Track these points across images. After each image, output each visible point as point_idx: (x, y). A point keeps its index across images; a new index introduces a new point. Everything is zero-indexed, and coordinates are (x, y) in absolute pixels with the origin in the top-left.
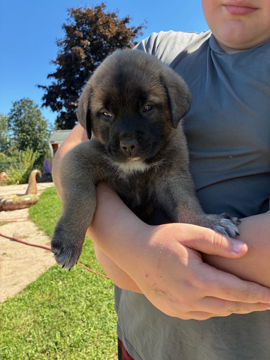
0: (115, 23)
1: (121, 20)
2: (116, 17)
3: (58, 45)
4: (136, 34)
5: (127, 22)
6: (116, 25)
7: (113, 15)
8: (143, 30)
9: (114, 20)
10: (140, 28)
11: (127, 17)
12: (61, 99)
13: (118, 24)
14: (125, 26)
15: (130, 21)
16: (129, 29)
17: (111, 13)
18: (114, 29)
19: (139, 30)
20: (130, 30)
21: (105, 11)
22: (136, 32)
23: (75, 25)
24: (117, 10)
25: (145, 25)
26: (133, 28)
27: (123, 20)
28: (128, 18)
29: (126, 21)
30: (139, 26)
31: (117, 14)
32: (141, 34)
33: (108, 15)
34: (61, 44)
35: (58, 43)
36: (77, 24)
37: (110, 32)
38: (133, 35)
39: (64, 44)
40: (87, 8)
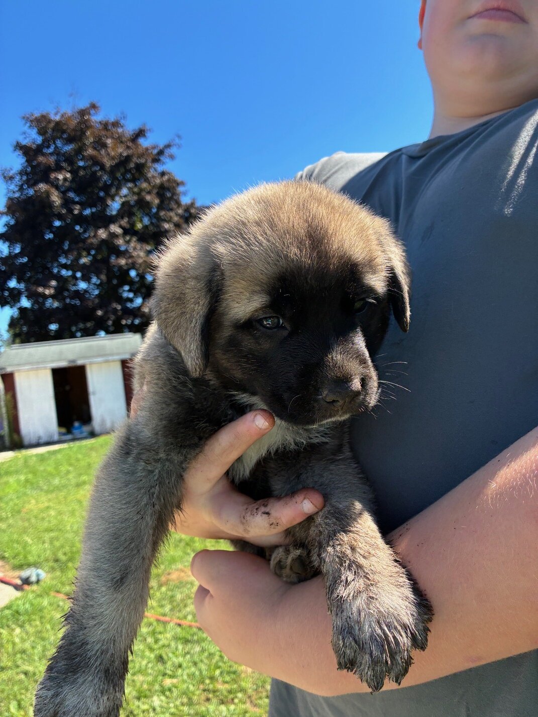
0: (119, 138)
1: (131, 133)
2: (122, 127)
3: (6, 181)
4: (162, 158)
5: (141, 137)
6: (121, 142)
7: (116, 124)
8: (173, 150)
9: (118, 133)
10: (168, 146)
11: (142, 128)
12: (19, 282)
13: (124, 139)
14: (139, 144)
15: (147, 134)
16: (147, 149)
17: (112, 120)
18: (116, 150)
19: (166, 151)
20: (150, 151)
21: (96, 118)
22: (161, 153)
23: (39, 142)
25: (177, 141)
26: (154, 148)
27: (134, 133)
28: (144, 131)
29: (141, 133)
30: (166, 143)
31: (122, 122)
32: (172, 157)
33: (105, 126)
34: (11, 178)
35: (5, 177)
36: (44, 141)
37: (108, 154)
38: (156, 160)
39: (18, 178)
40: (62, 112)
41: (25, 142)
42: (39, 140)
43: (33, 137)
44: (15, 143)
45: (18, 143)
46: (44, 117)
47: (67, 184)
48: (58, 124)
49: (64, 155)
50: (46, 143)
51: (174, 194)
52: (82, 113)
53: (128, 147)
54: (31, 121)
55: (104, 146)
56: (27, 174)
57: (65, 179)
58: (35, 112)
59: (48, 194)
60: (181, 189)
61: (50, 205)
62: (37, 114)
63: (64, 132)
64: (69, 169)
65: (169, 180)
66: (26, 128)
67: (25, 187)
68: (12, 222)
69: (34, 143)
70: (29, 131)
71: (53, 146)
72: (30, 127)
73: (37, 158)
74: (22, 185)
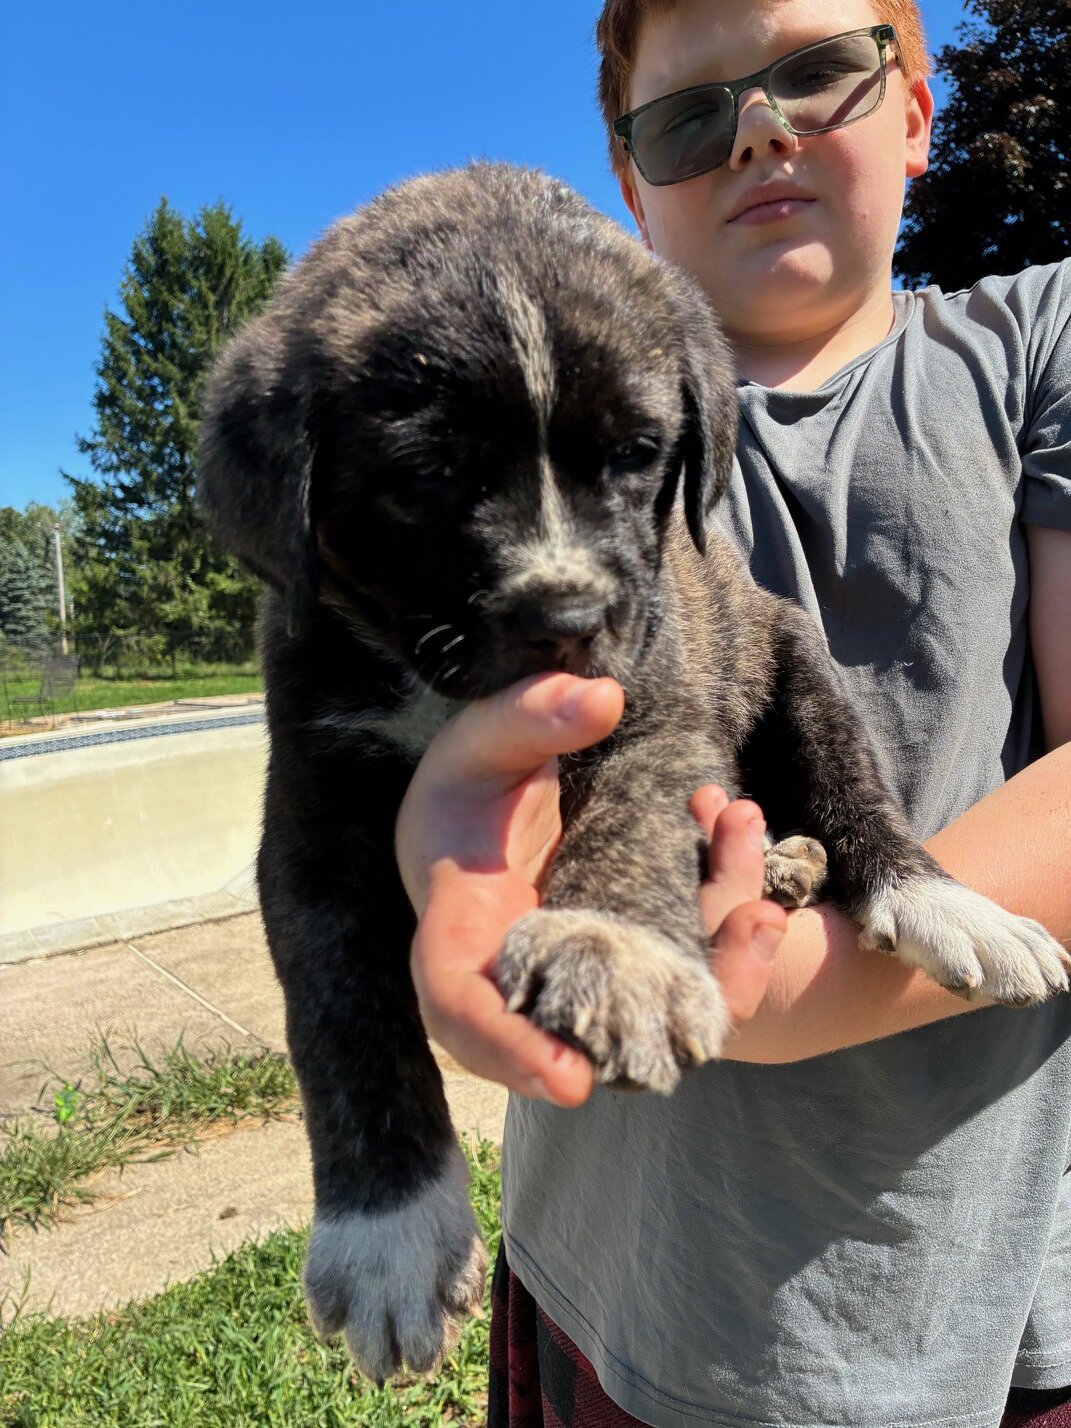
23: (992, 39)
41: (960, 47)
42: (991, 33)
44: (940, 53)
47: (1045, 123)
50: (1004, 42)
57: (1043, 112)
59: (1000, 152)
61: (1003, 174)
67: (953, 144)
68: (917, 229)
70: (975, 18)
71: (1021, 43)
72: (975, 10)
73: (986, 77)
74: (946, 143)
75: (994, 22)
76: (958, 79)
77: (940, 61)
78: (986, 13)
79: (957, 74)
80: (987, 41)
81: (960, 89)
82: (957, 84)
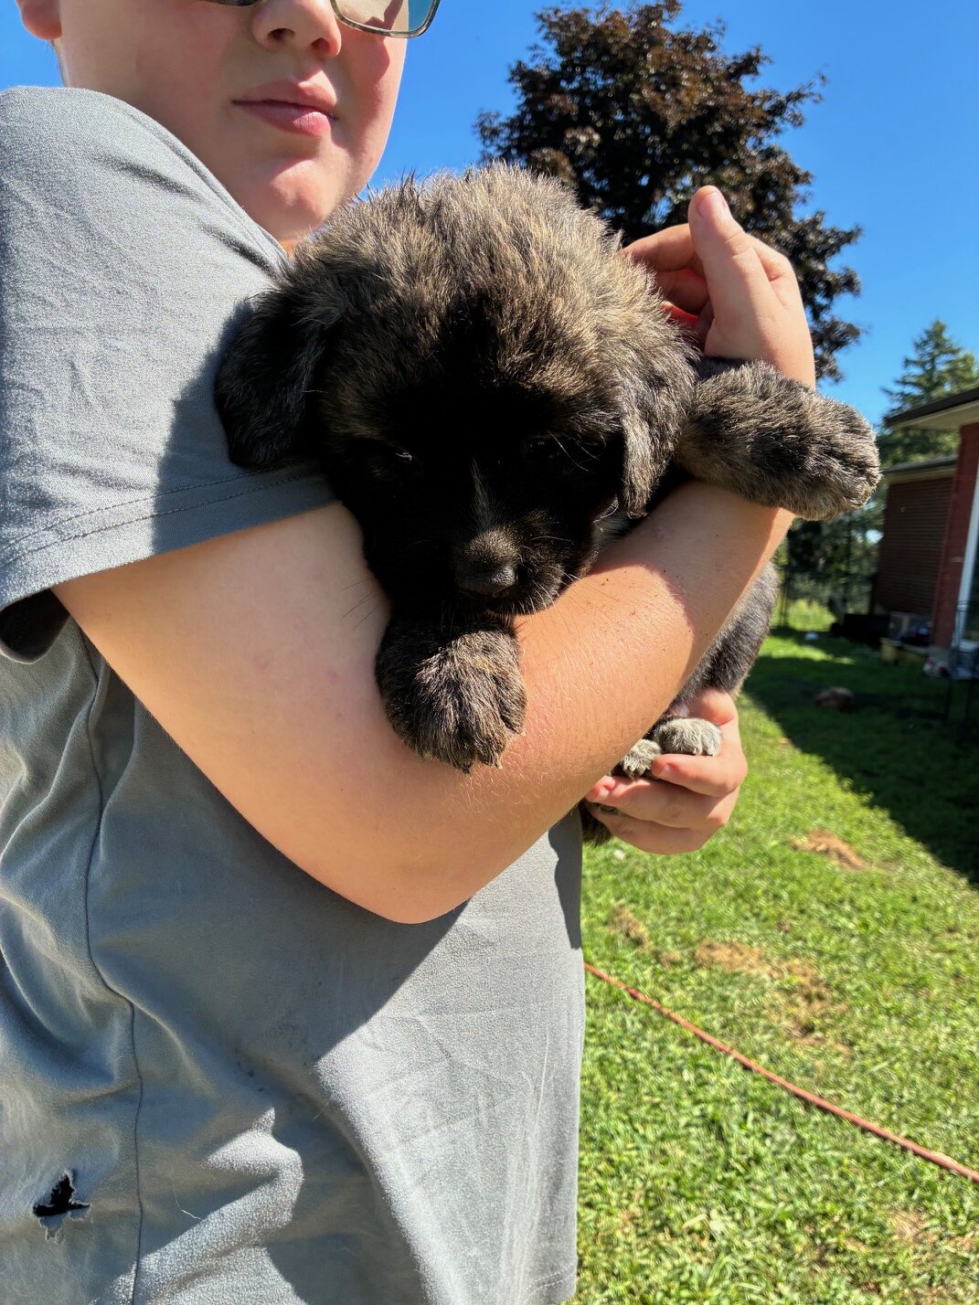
0: (705, 70)
1: (728, 62)
2: (713, 49)
3: (485, 138)
4: (777, 119)
5: (748, 72)
6: (707, 80)
7: (703, 43)
8: (804, 108)
9: (704, 60)
10: (796, 97)
11: (754, 54)
13: (713, 75)
14: (740, 87)
15: (760, 68)
16: (754, 99)
17: (698, 33)
18: (696, 94)
19: (790, 105)
20: (757, 103)
21: (674, 26)
22: (778, 109)
23: (557, 67)
24: (720, 26)
25: (817, 88)
26: (767, 97)
27: (735, 63)
28: (757, 59)
29: (748, 65)
30: (794, 90)
31: (715, 39)
32: (797, 121)
33: (684, 42)
34: (495, 132)
35: (483, 129)
36: (564, 66)
37: (679, 102)
38: (766, 124)
39: (505, 133)
40: (612, 9)
41: (531, 66)
42: (557, 62)
43: (548, 58)
44: (514, 66)
45: (520, 63)
46: (577, 17)
47: (591, 153)
48: (598, 32)
49: (594, 95)
50: (567, 72)
51: (781, 198)
52: (649, 14)
53: (718, 91)
54: (552, 25)
55: (674, 84)
56: (522, 128)
57: (589, 145)
58: (562, 7)
60: (800, 189)
62: (566, 11)
63: (606, 50)
64: (599, 124)
65: (781, 167)
66: (538, 39)
67: (514, 152)
69: (548, 68)
70: (544, 44)
71: (578, 78)
72: (546, 38)
73: (548, 98)
74: (509, 148)
75: (561, 51)
76: (526, 94)
77: (513, 73)
78: (555, 44)
79: (526, 89)
80: (552, 68)
81: (528, 102)
82: (523, 99)
